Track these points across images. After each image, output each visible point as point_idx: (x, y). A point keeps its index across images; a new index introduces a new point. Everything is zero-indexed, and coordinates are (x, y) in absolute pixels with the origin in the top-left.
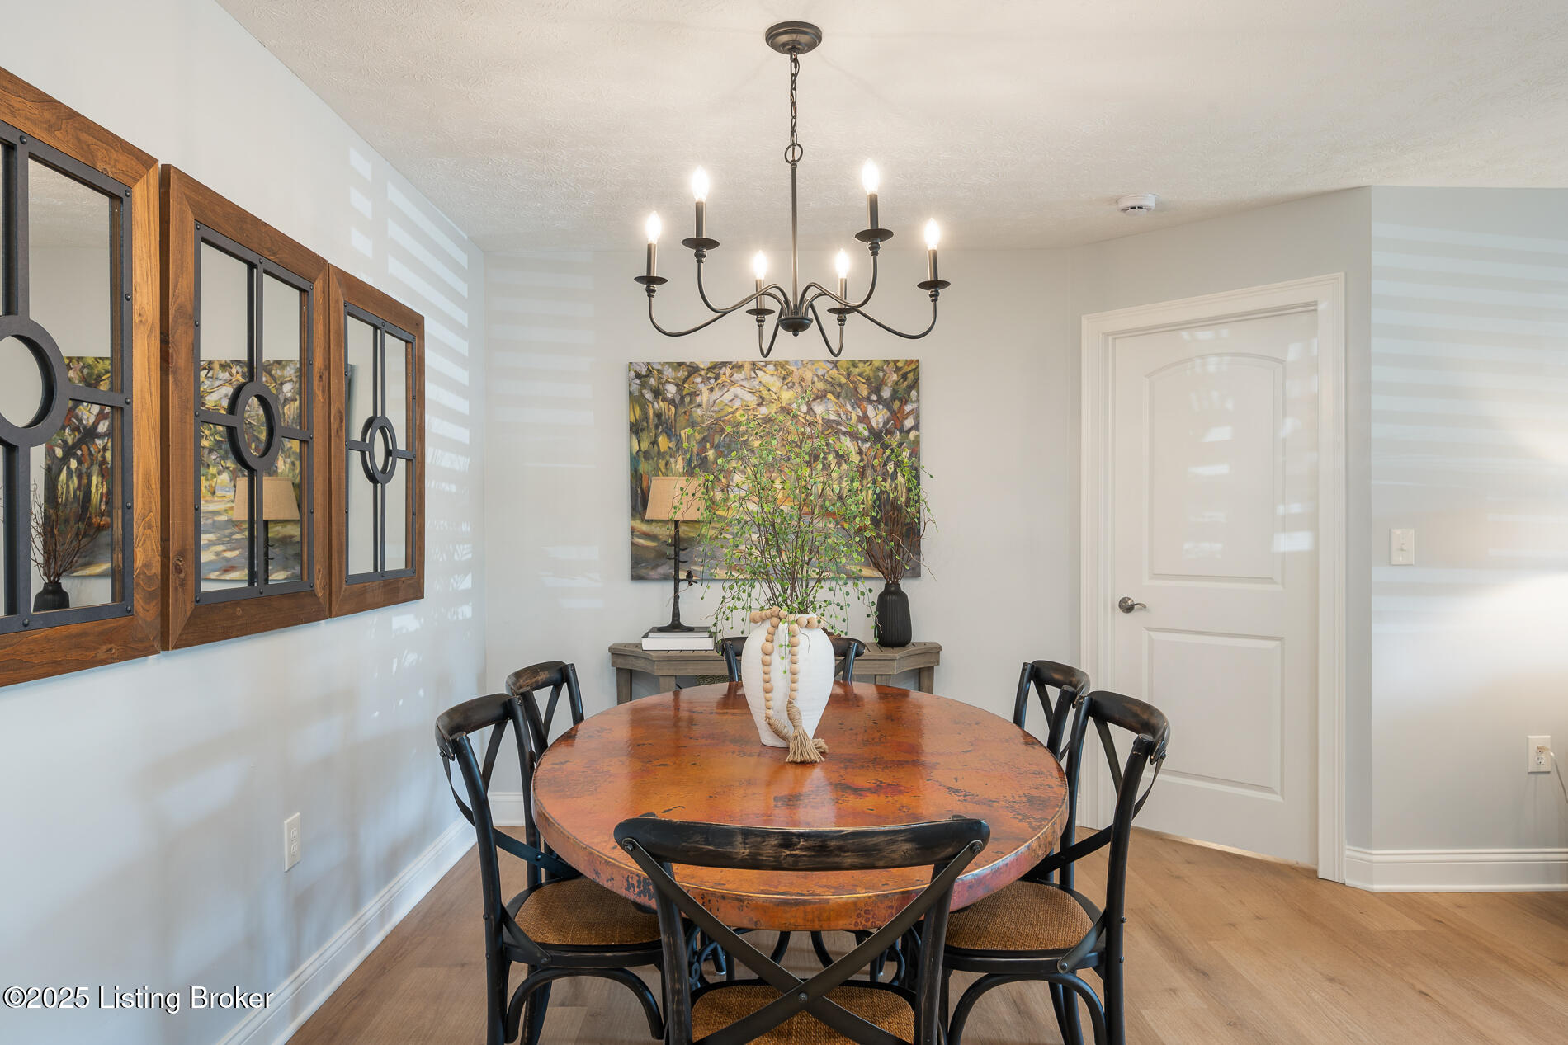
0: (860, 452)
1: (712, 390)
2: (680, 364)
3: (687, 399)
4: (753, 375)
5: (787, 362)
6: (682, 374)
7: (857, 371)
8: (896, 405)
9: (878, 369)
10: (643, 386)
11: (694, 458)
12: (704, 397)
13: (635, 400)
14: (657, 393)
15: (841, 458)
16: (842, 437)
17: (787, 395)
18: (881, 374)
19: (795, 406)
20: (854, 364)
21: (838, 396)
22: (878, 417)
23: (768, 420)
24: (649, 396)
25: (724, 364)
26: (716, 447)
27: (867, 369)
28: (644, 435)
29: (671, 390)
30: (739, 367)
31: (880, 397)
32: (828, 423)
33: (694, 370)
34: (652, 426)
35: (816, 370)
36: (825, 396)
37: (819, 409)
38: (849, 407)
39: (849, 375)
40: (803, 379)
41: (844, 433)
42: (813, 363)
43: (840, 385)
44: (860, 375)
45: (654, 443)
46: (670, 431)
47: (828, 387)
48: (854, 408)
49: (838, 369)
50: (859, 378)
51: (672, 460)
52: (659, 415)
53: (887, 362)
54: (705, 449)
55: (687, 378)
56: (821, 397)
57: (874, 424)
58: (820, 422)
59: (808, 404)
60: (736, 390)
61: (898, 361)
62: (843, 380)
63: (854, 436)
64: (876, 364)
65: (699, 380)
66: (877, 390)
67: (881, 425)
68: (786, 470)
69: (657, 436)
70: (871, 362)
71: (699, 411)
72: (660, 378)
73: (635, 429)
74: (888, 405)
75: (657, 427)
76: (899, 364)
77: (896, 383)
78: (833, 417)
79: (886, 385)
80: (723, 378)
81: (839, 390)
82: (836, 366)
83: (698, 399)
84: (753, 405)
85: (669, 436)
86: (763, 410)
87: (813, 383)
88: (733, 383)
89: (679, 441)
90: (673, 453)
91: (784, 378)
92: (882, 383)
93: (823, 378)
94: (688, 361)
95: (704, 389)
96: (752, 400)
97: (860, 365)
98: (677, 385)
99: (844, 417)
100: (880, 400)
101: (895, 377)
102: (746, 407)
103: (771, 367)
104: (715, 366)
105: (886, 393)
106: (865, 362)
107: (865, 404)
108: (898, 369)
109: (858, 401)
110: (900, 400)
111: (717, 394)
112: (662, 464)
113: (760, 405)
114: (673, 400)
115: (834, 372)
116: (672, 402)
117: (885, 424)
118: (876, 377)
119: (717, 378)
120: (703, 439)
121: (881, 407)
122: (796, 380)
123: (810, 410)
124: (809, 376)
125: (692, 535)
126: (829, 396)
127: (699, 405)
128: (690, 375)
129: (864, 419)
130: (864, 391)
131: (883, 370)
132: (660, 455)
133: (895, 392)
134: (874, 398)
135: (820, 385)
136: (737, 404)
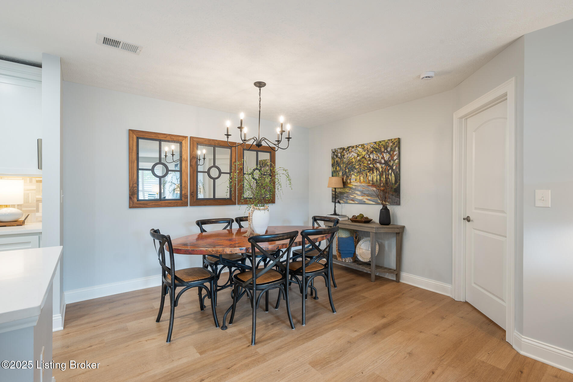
0: (382, 168)
1: (347, 154)
2: (341, 148)
3: (342, 157)
4: (356, 149)
5: (364, 144)
6: (341, 151)
7: (381, 144)
8: (392, 152)
9: (386, 142)
10: (334, 155)
11: (344, 172)
12: (346, 156)
13: (333, 158)
14: (337, 156)
15: (377, 169)
16: (377, 164)
17: (364, 153)
18: (387, 144)
19: (366, 156)
20: (380, 142)
21: (376, 152)
22: (386, 156)
23: (359, 160)
24: (335, 157)
25: (350, 147)
26: (348, 169)
27: (383, 143)
28: (334, 167)
29: (339, 155)
30: (353, 147)
31: (387, 151)
32: (373, 159)
33: (344, 149)
34: (336, 164)
35: (371, 145)
36: (373, 152)
37: (371, 156)
38: (379, 155)
39: (379, 145)
40: (367, 148)
41: (378, 162)
42: (370, 143)
43: (377, 149)
44: (382, 145)
45: (336, 168)
46: (339, 165)
47: (374, 150)
48: (380, 155)
49: (376, 144)
50: (382, 146)
51: (339, 173)
52: (337, 162)
53: (389, 140)
54: (346, 169)
55: (342, 151)
56: (372, 152)
57: (386, 159)
58: (372, 160)
59: (369, 155)
60: (353, 153)
61: (392, 139)
62: (378, 147)
63: (381, 163)
64: (386, 141)
65: (345, 152)
66: (386, 149)
67: (387, 159)
68: (364, 174)
69: (337, 167)
70: (385, 141)
71: (345, 160)
72: (337, 152)
73: (333, 165)
74: (389, 153)
75: (336, 165)
76: (392, 140)
77: (392, 146)
78: (375, 158)
79: (389, 147)
80: (350, 150)
81: (376, 150)
82: (376, 143)
83: (345, 157)
84: (356, 157)
85: (339, 167)
86: (359, 158)
87: (370, 149)
88: (352, 151)
89: (341, 168)
90: (339, 171)
91: (363, 149)
92: (388, 146)
93: (372, 147)
94: (343, 147)
95: (346, 154)
96: (356, 155)
97: (382, 142)
98: (340, 153)
99: (378, 158)
100: (387, 152)
101: (391, 144)
102: (354, 158)
103: (360, 146)
104: (348, 147)
105: (389, 149)
106: (383, 141)
107: (383, 153)
108: (392, 142)
109: (381, 153)
110: (393, 151)
111: (349, 154)
112: (338, 173)
113: (358, 156)
114: (340, 157)
115: (375, 145)
116: (339, 158)
117: (389, 159)
118: (386, 145)
119: (348, 150)
120: (346, 167)
121: (387, 154)
122: (366, 149)
123: (369, 157)
124: (369, 147)
125: (343, 191)
126: (374, 152)
127: (345, 158)
128: (343, 150)
129: (383, 158)
130: (383, 150)
131: (388, 143)
132: (337, 171)
133: (391, 149)
134: (386, 151)
135: (372, 149)
136: (353, 157)
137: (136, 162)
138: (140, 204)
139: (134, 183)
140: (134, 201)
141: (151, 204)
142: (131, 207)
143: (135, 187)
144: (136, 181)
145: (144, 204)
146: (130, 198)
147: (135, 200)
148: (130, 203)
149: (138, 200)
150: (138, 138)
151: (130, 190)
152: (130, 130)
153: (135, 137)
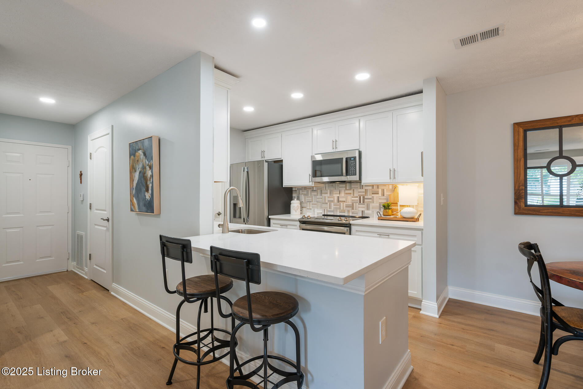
137: (523, 160)
138: (529, 210)
139: (521, 185)
140: (520, 206)
141: (546, 211)
142: (516, 213)
143: (522, 190)
144: (523, 182)
145: (535, 211)
146: (516, 203)
147: (522, 205)
148: (515, 209)
149: (526, 205)
150: (525, 132)
151: (515, 193)
152: (515, 124)
153: (521, 130)
